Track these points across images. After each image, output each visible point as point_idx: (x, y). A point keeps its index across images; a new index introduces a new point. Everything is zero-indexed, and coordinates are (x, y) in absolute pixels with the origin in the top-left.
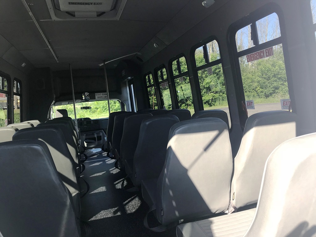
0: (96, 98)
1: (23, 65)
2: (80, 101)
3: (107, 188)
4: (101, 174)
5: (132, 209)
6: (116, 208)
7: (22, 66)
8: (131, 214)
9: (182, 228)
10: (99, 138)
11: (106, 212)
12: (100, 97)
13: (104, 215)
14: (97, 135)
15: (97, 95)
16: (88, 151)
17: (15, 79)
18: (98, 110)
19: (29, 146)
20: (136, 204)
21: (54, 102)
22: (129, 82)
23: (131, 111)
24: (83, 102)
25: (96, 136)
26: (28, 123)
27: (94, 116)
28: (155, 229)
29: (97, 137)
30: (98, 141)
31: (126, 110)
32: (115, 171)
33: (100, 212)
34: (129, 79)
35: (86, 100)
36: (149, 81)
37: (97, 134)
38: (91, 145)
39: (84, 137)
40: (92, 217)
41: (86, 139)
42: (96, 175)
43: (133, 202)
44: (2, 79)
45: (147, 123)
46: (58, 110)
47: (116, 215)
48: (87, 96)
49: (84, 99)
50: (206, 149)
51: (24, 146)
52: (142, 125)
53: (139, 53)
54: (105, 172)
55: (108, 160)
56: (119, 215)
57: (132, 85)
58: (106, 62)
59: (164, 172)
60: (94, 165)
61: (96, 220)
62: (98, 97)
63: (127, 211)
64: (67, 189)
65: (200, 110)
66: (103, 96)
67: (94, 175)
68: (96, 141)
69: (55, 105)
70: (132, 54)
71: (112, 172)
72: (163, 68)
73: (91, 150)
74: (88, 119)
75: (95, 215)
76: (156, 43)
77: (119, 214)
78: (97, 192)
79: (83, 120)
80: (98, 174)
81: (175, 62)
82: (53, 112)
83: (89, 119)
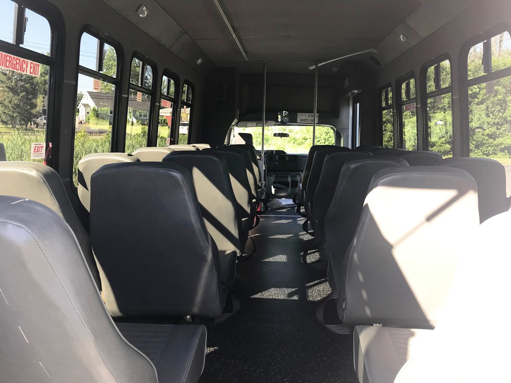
0: (298, 121)
1: (199, 61)
2: (274, 123)
3: (288, 258)
4: (285, 236)
5: (316, 296)
6: (294, 290)
7: (197, 63)
8: (313, 302)
9: (361, 331)
10: (295, 184)
11: (278, 291)
12: (304, 120)
13: (275, 294)
14: (291, 179)
15: (301, 116)
16: (276, 200)
17: (186, 82)
18: (307, 141)
19: (166, 171)
20: (324, 291)
21: (236, 120)
22: (354, 98)
23: (350, 147)
24: (278, 125)
25: (289, 180)
26: (194, 146)
27: (291, 149)
28: (333, 328)
29: (292, 181)
30: (292, 187)
31: (342, 146)
32: (307, 237)
33: (270, 289)
34: (355, 93)
35: (283, 123)
36: (387, 99)
37: (291, 176)
38: (281, 193)
39: (272, 179)
40: (257, 293)
41: (274, 183)
42: (277, 236)
43: (321, 287)
44: (169, 80)
45: (353, 166)
46: (240, 134)
47: (291, 298)
48: (285, 116)
49: (279, 120)
50: (429, 219)
51: (161, 171)
52: (343, 168)
53: (374, 51)
54: (292, 235)
55: (300, 219)
56: (295, 300)
57: (358, 104)
58: (321, 63)
59: (353, 242)
60: (279, 222)
61: (260, 298)
62: (301, 120)
63: (308, 296)
64: (210, 238)
65: (462, 155)
66: (309, 118)
67: (275, 237)
68: (289, 187)
69: (237, 125)
70: (365, 52)
71: (301, 237)
72: (411, 78)
73: (280, 200)
74: (281, 154)
75: (261, 291)
76: (403, 34)
77: (295, 298)
78: (273, 260)
79: (274, 153)
80: (281, 236)
81: (432, 69)
82: (234, 136)
83: (283, 152)
